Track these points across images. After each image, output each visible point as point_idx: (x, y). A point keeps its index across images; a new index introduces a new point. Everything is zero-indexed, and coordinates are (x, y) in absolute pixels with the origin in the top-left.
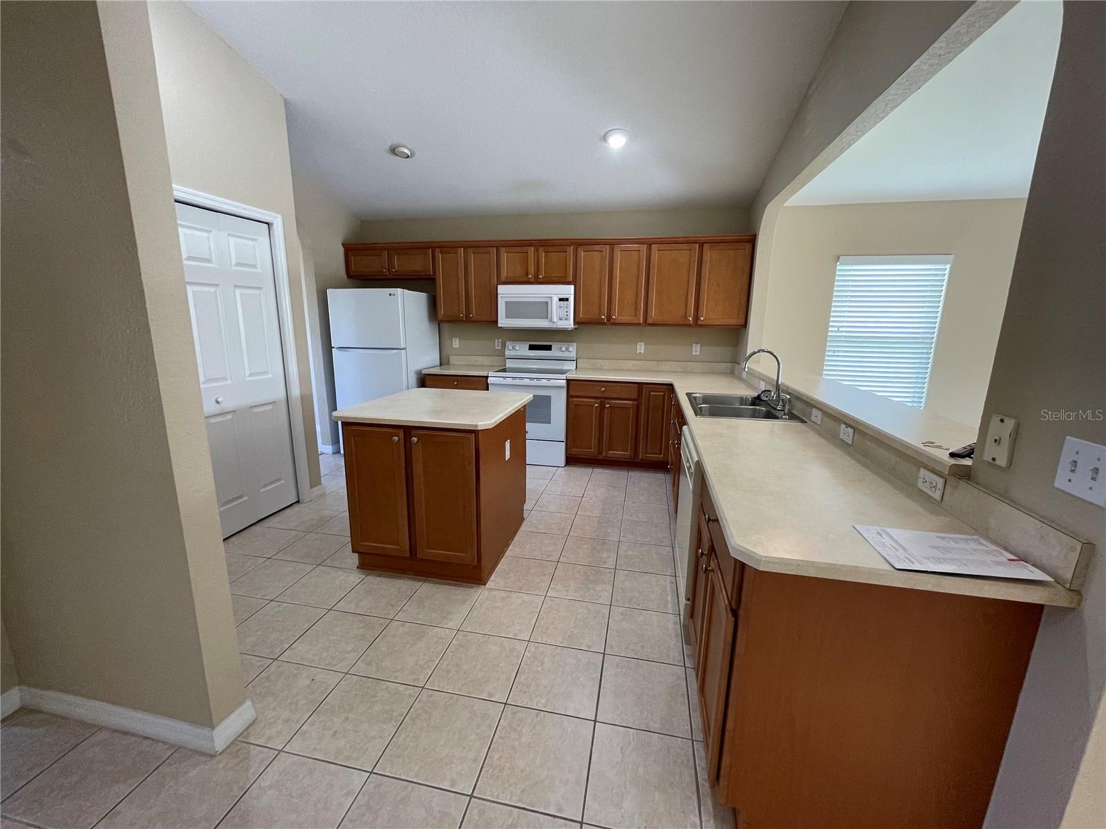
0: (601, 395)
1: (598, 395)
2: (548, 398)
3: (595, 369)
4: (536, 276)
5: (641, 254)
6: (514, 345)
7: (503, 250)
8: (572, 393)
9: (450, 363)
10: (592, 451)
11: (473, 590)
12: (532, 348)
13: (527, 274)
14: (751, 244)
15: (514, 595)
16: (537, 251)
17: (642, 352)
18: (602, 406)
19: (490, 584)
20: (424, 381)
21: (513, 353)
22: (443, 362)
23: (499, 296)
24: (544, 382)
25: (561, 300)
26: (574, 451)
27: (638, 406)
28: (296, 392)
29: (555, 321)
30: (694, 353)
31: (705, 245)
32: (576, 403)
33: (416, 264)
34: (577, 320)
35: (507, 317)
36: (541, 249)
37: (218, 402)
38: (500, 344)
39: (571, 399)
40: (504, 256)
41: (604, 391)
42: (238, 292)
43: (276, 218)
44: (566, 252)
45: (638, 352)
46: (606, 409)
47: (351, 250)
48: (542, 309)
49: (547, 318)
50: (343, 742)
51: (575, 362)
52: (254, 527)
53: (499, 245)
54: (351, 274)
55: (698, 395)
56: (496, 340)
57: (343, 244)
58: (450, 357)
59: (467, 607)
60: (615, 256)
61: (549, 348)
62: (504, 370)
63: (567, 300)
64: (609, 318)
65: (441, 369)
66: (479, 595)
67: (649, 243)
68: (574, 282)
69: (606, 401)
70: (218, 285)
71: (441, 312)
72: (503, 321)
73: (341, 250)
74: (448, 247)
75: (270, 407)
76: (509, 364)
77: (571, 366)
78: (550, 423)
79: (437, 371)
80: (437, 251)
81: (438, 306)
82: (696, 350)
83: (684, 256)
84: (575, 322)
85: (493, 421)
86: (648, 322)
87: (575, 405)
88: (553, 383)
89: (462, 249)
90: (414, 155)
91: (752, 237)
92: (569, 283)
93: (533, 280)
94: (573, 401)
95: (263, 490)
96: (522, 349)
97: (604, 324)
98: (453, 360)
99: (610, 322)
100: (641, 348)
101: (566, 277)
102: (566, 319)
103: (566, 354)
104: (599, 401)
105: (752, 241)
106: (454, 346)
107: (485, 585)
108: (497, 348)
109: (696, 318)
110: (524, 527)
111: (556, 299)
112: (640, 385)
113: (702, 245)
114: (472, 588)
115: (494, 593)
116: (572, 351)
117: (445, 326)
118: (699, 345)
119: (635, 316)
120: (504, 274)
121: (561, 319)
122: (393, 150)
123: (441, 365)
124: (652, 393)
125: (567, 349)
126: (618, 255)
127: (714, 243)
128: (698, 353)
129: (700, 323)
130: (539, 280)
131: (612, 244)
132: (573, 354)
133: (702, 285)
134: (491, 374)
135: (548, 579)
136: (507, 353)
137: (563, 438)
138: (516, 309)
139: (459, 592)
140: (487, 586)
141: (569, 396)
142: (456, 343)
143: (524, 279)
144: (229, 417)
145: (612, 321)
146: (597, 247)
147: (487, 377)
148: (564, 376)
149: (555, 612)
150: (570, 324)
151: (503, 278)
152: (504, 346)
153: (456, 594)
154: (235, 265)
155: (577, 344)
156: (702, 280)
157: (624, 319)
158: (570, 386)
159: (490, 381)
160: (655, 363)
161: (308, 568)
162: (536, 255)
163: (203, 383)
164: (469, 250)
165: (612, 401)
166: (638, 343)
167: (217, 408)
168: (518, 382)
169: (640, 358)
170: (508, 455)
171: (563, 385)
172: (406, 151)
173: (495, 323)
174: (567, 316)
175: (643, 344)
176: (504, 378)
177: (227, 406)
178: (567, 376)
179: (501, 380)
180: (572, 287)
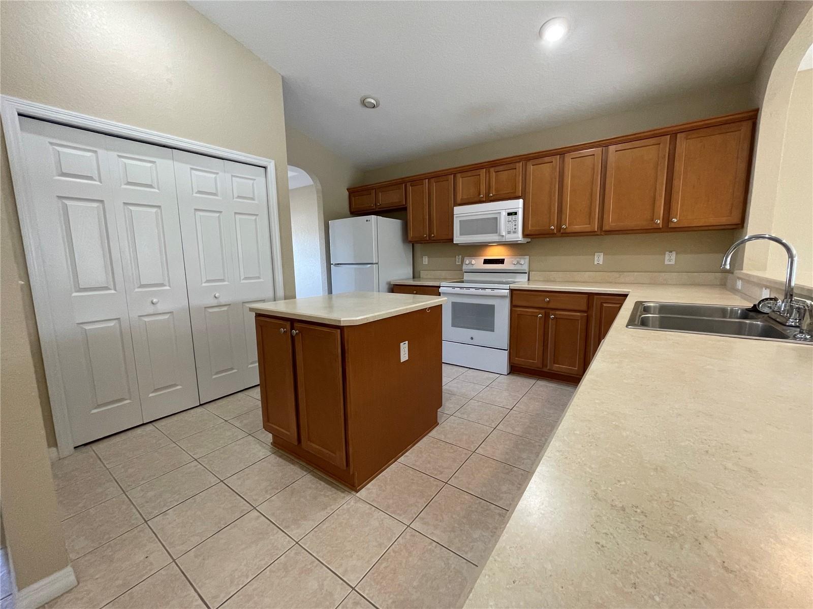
0: (545, 306)
1: (541, 306)
2: (492, 307)
3: (548, 281)
4: (487, 194)
5: (595, 158)
6: (471, 260)
7: (459, 175)
8: (515, 303)
9: (421, 276)
10: (535, 362)
11: (343, 495)
12: (486, 262)
13: (479, 194)
14: (750, 123)
15: (377, 514)
16: (489, 172)
17: (601, 263)
18: (547, 316)
19: (363, 493)
21: (470, 267)
22: (415, 276)
23: (455, 216)
24: (488, 292)
25: (509, 214)
26: (517, 360)
27: (588, 320)
28: (281, 293)
29: (504, 234)
30: (667, 262)
31: (679, 135)
32: (519, 313)
33: (392, 198)
34: (525, 233)
35: (460, 235)
36: (492, 169)
37: (216, 297)
38: (460, 259)
39: (514, 309)
40: (460, 181)
41: (549, 302)
42: (238, 217)
43: (270, 162)
44: (515, 168)
45: (596, 263)
46: (550, 321)
48: (493, 224)
49: (497, 233)
51: (527, 275)
53: (456, 172)
54: (352, 211)
55: (652, 304)
56: (457, 257)
57: (347, 189)
58: (421, 272)
60: (566, 165)
61: (501, 262)
63: (516, 213)
64: (559, 228)
65: (414, 281)
67: (605, 145)
68: (522, 196)
69: (551, 312)
70: (221, 212)
71: (411, 234)
72: (458, 239)
73: (347, 193)
74: (416, 181)
76: (466, 276)
77: (524, 278)
78: (493, 331)
79: (412, 283)
80: (408, 184)
81: (409, 232)
82: (670, 259)
83: (651, 153)
84: (525, 235)
85: (360, 318)
86: (603, 230)
87: (518, 314)
88: (496, 292)
89: (427, 180)
90: (379, 105)
91: (751, 114)
92: (517, 198)
93: (485, 200)
94: (515, 310)
96: (477, 264)
97: (553, 235)
98: (423, 274)
99: (560, 232)
100: (599, 258)
101: (515, 192)
102: (515, 232)
103: (518, 267)
104: (543, 311)
105: (752, 118)
106: (424, 263)
107: (357, 492)
108: (457, 263)
109: (667, 219)
110: (434, 433)
111: (504, 214)
112: (590, 295)
113: (674, 136)
114: (343, 492)
116: (524, 263)
117: (418, 247)
118: (674, 253)
119: (589, 224)
120: (460, 197)
121: (509, 233)
122: (364, 103)
123: (413, 278)
124: (605, 305)
125: (519, 262)
126: (569, 162)
127: (692, 130)
128: (673, 262)
129: (671, 225)
130: (490, 198)
131: (562, 153)
132: (525, 268)
133: (675, 182)
134: (443, 284)
136: (465, 267)
137: (506, 346)
138: (470, 226)
140: (358, 495)
141: (513, 306)
142: (425, 260)
143: (476, 199)
144: (225, 308)
145: (562, 231)
146: (547, 159)
147: (439, 287)
148: (507, 286)
149: (407, 554)
150: (519, 237)
151: (459, 200)
152: (462, 261)
154: (237, 198)
155: (528, 257)
156: (676, 174)
157: (577, 228)
158: (514, 296)
159: (441, 290)
160: (616, 275)
161: (243, 434)
162: (487, 175)
163: (205, 283)
164: (433, 180)
165: (557, 312)
166: (596, 254)
167: (214, 302)
168: (465, 291)
169: (598, 269)
170: (404, 356)
171: (507, 295)
172: (373, 101)
173: (452, 240)
174: (515, 229)
175: (602, 255)
176: (454, 287)
177: (223, 300)
178: (513, 286)
179: (450, 290)
180: (521, 201)
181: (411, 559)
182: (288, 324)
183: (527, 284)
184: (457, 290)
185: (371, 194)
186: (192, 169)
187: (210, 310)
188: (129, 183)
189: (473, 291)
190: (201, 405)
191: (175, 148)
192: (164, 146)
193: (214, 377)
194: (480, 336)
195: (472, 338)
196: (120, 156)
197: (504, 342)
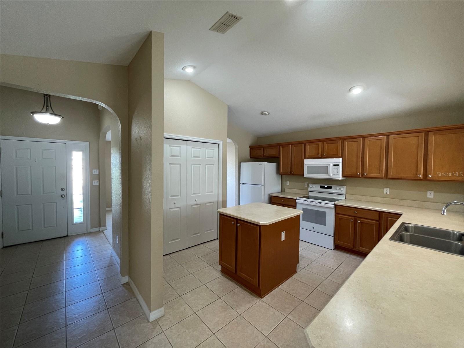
0: (355, 215)
1: (353, 215)
2: (325, 213)
3: (356, 200)
4: (322, 155)
5: (382, 141)
6: (313, 185)
7: (307, 144)
8: (337, 212)
9: (285, 191)
10: (350, 245)
11: (256, 299)
12: (321, 187)
13: (318, 154)
15: (272, 309)
16: (323, 143)
17: (388, 193)
18: (355, 221)
19: (264, 299)
20: (271, 198)
21: (312, 189)
22: (282, 191)
23: (305, 164)
24: (323, 205)
25: (334, 165)
26: (340, 243)
27: (380, 225)
28: (221, 199)
29: (331, 175)
30: (428, 196)
31: (430, 133)
32: (339, 217)
33: (272, 152)
34: (343, 175)
35: (308, 173)
36: (325, 143)
37: (196, 201)
38: (307, 184)
39: (337, 215)
40: (308, 147)
41: (356, 213)
42: (206, 166)
43: (221, 142)
44: (338, 143)
45: (385, 193)
46: (358, 223)
47: (252, 148)
48: (326, 169)
49: (327, 174)
50: (179, 340)
51: (345, 196)
52: (201, 245)
53: (305, 143)
54: (251, 157)
55: (409, 225)
56: (305, 183)
57: (249, 147)
58: (285, 189)
59: (248, 306)
61: (330, 188)
62: (307, 197)
63: (338, 165)
64: (362, 174)
65: (281, 194)
66: (257, 302)
67: (388, 135)
68: (342, 157)
69: (358, 219)
70: (201, 164)
71: (281, 171)
72: (306, 175)
74: (285, 145)
75: (212, 204)
76: (311, 194)
77: (343, 198)
78: (325, 225)
79: (279, 195)
80: (281, 146)
81: (280, 169)
82: (431, 195)
83: (413, 140)
84: (343, 176)
85: (268, 222)
86: (388, 177)
88: (327, 205)
89: (290, 145)
90: (269, 114)
92: (339, 157)
93: (321, 157)
95: (206, 232)
96: (317, 188)
97: (359, 177)
98: (286, 190)
99: (363, 176)
100: (387, 191)
101: (338, 154)
102: (337, 175)
103: (339, 192)
104: (354, 218)
106: (287, 185)
107: (262, 298)
108: (305, 186)
109: (425, 175)
110: (295, 276)
111: (332, 165)
112: (380, 213)
113: (427, 133)
114: (256, 297)
115: (264, 304)
116: (343, 190)
117: (284, 176)
118: (433, 192)
119: (380, 174)
120: (307, 154)
121: (334, 174)
122: (262, 113)
123: (281, 192)
124: (389, 218)
125: (340, 189)
126: (367, 142)
127: (437, 131)
128: (432, 197)
129: (428, 178)
130: (324, 157)
131: (364, 137)
132: (344, 192)
133: (429, 156)
134: (298, 198)
136: (309, 189)
138: (312, 169)
139: (249, 297)
140: (262, 299)
141: (336, 214)
142: (288, 183)
143: (317, 156)
144: (199, 206)
145: (364, 176)
146: (355, 140)
147: (296, 199)
148: (333, 203)
149: (287, 328)
150: (340, 177)
151: (307, 157)
152: (308, 186)
153: (248, 297)
154: (207, 158)
155: (345, 186)
156: (429, 153)
157: (373, 175)
158: (337, 208)
159: (297, 201)
160: (398, 201)
161: (207, 265)
162: (322, 145)
163: (193, 194)
164: (293, 145)
165: (362, 219)
166: (385, 188)
167: (195, 203)
168: (310, 203)
169: (386, 196)
170: (283, 238)
171: (333, 207)
172: (266, 113)
173: (303, 175)
174: (338, 171)
175: (388, 189)
176: (304, 201)
177: (198, 202)
178: (337, 203)
179: (302, 202)
180: (341, 160)
181: (289, 330)
182: (235, 221)
183: (344, 202)
184: (306, 202)
185: (261, 150)
186: (192, 148)
187: (193, 206)
188: (172, 156)
189: (314, 203)
190: (186, 249)
191: (187, 140)
192: (184, 140)
193: (192, 236)
194: (318, 227)
195: (313, 228)
196: (170, 146)
197: (332, 232)
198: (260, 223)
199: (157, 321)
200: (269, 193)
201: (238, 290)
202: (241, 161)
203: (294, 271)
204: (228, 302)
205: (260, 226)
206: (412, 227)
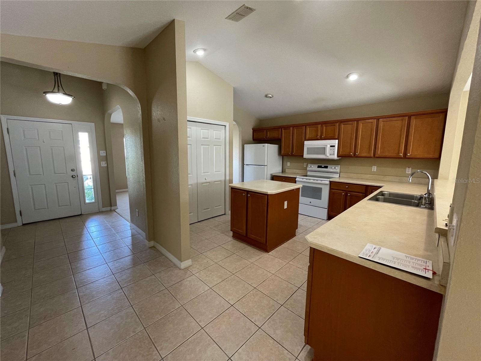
1: (345, 189)
2: (321, 188)
3: (348, 178)
4: (321, 136)
5: (373, 124)
6: (311, 165)
7: (307, 127)
8: (331, 187)
9: (286, 171)
11: (264, 253)
12: (319, 167)
13: (317, 136)
14: (444, 114)
15: (276, 259)
16: (322, 126)
17: (375, 171)
18: (346, 194)
19: (270, 253)
20: (274, 178)
21: (311, 169)
22: (283, 171)
23: (305, 145)
24: (319, 182)
25: (331, 146)
26: (332, 214)
28: (228, 178)
29: (328, 155)
30: (407, 172)
31: (412, 117)
33: (275, 134)
34: (339, 155)
35: (307, 154)
36: (324, 125)
37: (205, 179)
38: (306, 165)
40: (308, 129)
41: (347, 188)
42: (214, 147)
43: (227, 124)
44: (335, 126)
45: (373, 170)
46: (348, 196)
47: (255, 130)
48: (323, 150)
49: (325, 154)
50: (208, 278)
51: (339, 174)
53: (306, 125)
54: (254, 139)
55: (386, 192)
56: (304, 163)
57: (252, 129)
58: (286, 169)
59: (258, 257)
60: (359, 126)
61: (326, 167)
62: (306, 176)
63: (334, 146)
64: (355, 154)
65: (282, 174)
66: (265, 255)
67: (378, 119)
68: (338, 139)
69: (349, 193)
70: (209, 145)
71: (283, 152)
72: (306, 156)
73: (252, 130)
74: (287, 128)
75: (220, 182)
76: (309, 173)
77: (337, 176)
78: (321, 199)
79: (281, 175)
80: (283, 129)
81: (282, 150)
82: (409, 171)
83: (397, 124)
84: (338, 156)
85: (274, 192)
86: (376, 156)
87: (333, 193)
88: (323, 182)
89: (292, 128)
90: (273, 96)
91: (445, 110)
92: (336, 139)
93: (320, 139)
94: (332, 191)
95: (215, 208)
96: (314, 167)
97: (352, 157)
98: (287, 170)
99: (355, 156)
100: (374, 169)
101: (334, 136)
102: (333, 155)
103: (334, 170)
104: (345, 192)
105: (445, 112)
107: (268, 253)
108: (304, 166)
109: (405, 154)
110: (294, 238)
111: (329, 146)
112: (367, 186)
113: (410, 117)
114: (263, 252)
115: (270, 256)
116: (338, 169)
117: (285, 158)
118: (411, 168)
119: (369, 153)
120: (307, 137)
121: (331, 155)
122: (266, 96)
123: (282, 172)
125: (335, 168)
126: (361, 125)
127: (418, 115)
129: (407, 157)
130: (322, 138)
131: (358, 120)
132: (338, 171)
133: (410, 137)
134: (298, 177)
135: (292, 258)
136: (308, 169)
137: (326, 206)
138: (312, 150)
139: (258, 252)
141: (331, 189)
142: (289, 164)
143: (316, 138)
144: (208, 184)
146: (350, 123)
147: (296, 178)
148: (329, 180)
149: (289, 269)
150: (335, 157)
151: (307, 138)
152: (307, 166)
153: (257, 252)
154: (215, 139)
155: (340, 166)
156: (410, 134)
157: (363, 155)
158: (331, 184)
159: (297, 179)
160: (382, 177)
161: (219, 233)
162: (321, 128)
163: (203, 173)
164: (295, 128)
165: (351, 193)
166: (373, 166)
167: (205, 181)
168: (308, 181)
169: (373, 173)
170: (286, 207)
171: (328, 183)
172: (270, 96)
173: (303, 156)
174: (334, 153)
175: (376, 167)
176: (303, 179)
177: (208, 180)
178: (331, 180)
179: (301, 180)
180: (337, 141)
182: (246, 193)
183: (338, 179)
184: (305, 180)
185: (264, 132)
186: (201, 129)
187: (204, 184)
189: (312, 181)
190: (198, 222)
191: (197, 122)
192: (194, 122)
193: (203, 211)
194: (314, 201)
195: (310, 202)
197: (326, 205)
198: (267, 193)
199: (187, 269)
200: (271, 173)
201: (249, 248)
202: (244, 143)
203: (293, 235)
204: (242, 256)
205: (268, 195)
206: (387, 194)
